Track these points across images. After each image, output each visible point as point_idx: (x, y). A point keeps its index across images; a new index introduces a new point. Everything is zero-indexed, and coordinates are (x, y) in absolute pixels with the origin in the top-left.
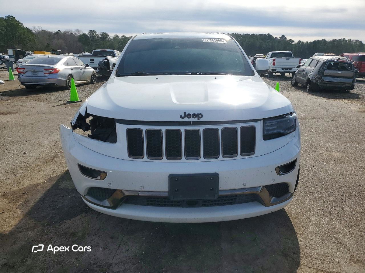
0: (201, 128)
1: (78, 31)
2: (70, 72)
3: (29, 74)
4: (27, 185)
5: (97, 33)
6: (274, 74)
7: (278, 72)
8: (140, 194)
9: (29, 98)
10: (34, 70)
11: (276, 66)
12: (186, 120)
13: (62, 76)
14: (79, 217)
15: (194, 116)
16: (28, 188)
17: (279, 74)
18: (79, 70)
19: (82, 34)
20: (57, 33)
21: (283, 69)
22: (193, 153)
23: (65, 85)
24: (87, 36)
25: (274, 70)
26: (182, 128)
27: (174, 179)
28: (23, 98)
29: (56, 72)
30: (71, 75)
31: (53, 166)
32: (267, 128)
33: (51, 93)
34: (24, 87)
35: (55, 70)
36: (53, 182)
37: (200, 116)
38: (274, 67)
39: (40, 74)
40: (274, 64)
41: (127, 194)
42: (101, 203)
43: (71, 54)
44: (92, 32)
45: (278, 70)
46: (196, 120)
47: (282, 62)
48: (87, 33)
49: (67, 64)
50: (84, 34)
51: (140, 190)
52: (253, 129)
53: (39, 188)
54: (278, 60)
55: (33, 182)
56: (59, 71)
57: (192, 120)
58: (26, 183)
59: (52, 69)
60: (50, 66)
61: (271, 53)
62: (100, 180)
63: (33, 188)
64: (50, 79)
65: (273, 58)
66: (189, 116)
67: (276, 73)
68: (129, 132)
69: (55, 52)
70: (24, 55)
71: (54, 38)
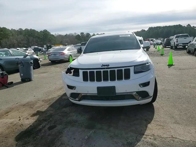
0: (109, 70)
1: (75, 33)
2: (70, 54)
3: (53, 56)
4: (50, 98)
5: (85, 34)
6: (178, 47)
7: (180, 46)
8: (88, 95)
9: (52, 66)
10: (55, 54)
11: (178, 43)
12: (103, 67)
13: (67, 55)
14: (68, 107)
15: (106, 65)
16: (51, 99)
17: (181, 47)
18: (74, 53)
19: (77, 35)
20: (66, 35)
21: (183, 44)
22: (106, 79)
23: (68, 60)
24: (80, 35)
25: (177, 45)
26: (102, 70)
27: (98, 88)
28: (50, 66)
29: (64, 54)
30: (70, 55)
31: (61, 91)
32: (136, 69)
33: (62, 64)
34: (50, 62)
35: (64, 53)
36: (60, 97)
37: (108, 65)
38: (177, 43)
39: (57, 55)
40: (177, 42)
41: (83, 95)
42: (76, 100)
43: (72, 45)
44: (82, 33)
45: (179, 45)
46: (107, 67)
47: (182, 41)
48: (79, 34)
49: (69, 50)
50: (78, 35)
51: (87, 93)
52: (129, 69)
53: (55, 99)
54: (179, 39)
55: (53, 97)
56: (65, 54)
57: (105, 67)
58: (50, 97)
59: (62, 53)
60: (62, 51)
61: (176, 35)
62: (74, 90)
63: (52, 99)
64: (61, 58)
65: (176, 39)
66: (104, 66)
67: (179, 46)
68: (83, 72)
69: (64, 44)
70: (51, 47)
71: (64, 38)
